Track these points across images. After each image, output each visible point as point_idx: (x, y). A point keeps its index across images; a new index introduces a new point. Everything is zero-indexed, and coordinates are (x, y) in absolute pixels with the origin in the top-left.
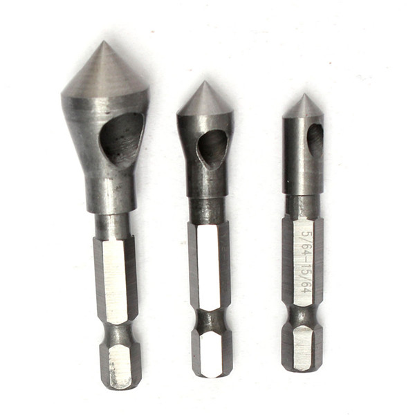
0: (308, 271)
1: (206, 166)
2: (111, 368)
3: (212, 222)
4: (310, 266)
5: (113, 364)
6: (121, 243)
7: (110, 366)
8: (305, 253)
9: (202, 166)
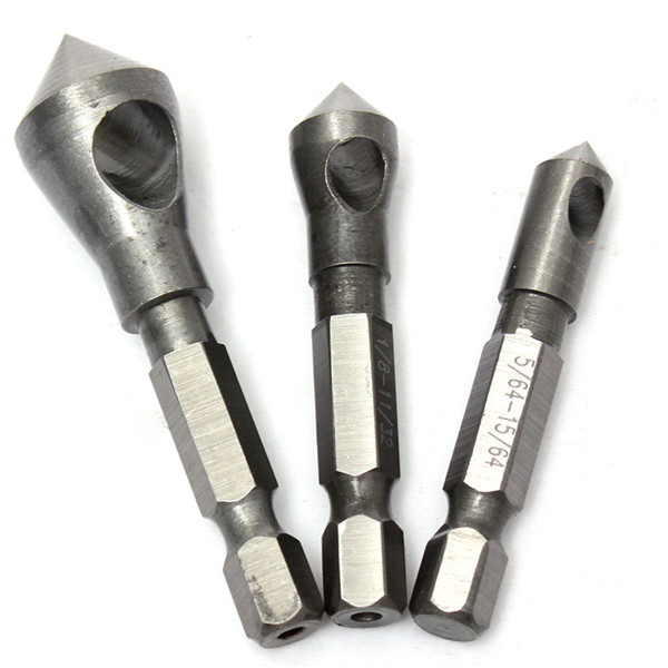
0: (508, 428)
1: (344, 207)
2: (252, 587)
3: (358, 308)
4: (514, 420)
5: (254, 579)
6: (199, 347)
7: (250, 585)
8: (511, 396)
9: (336, 206)
